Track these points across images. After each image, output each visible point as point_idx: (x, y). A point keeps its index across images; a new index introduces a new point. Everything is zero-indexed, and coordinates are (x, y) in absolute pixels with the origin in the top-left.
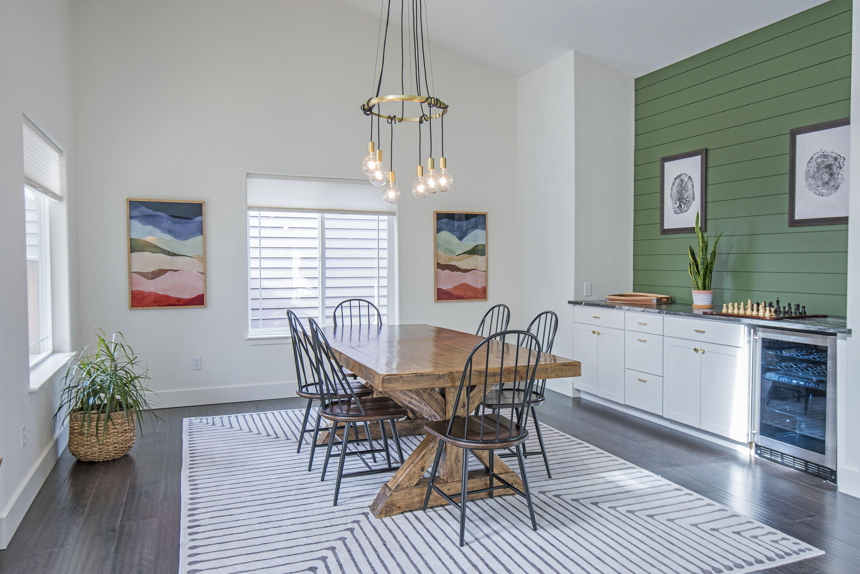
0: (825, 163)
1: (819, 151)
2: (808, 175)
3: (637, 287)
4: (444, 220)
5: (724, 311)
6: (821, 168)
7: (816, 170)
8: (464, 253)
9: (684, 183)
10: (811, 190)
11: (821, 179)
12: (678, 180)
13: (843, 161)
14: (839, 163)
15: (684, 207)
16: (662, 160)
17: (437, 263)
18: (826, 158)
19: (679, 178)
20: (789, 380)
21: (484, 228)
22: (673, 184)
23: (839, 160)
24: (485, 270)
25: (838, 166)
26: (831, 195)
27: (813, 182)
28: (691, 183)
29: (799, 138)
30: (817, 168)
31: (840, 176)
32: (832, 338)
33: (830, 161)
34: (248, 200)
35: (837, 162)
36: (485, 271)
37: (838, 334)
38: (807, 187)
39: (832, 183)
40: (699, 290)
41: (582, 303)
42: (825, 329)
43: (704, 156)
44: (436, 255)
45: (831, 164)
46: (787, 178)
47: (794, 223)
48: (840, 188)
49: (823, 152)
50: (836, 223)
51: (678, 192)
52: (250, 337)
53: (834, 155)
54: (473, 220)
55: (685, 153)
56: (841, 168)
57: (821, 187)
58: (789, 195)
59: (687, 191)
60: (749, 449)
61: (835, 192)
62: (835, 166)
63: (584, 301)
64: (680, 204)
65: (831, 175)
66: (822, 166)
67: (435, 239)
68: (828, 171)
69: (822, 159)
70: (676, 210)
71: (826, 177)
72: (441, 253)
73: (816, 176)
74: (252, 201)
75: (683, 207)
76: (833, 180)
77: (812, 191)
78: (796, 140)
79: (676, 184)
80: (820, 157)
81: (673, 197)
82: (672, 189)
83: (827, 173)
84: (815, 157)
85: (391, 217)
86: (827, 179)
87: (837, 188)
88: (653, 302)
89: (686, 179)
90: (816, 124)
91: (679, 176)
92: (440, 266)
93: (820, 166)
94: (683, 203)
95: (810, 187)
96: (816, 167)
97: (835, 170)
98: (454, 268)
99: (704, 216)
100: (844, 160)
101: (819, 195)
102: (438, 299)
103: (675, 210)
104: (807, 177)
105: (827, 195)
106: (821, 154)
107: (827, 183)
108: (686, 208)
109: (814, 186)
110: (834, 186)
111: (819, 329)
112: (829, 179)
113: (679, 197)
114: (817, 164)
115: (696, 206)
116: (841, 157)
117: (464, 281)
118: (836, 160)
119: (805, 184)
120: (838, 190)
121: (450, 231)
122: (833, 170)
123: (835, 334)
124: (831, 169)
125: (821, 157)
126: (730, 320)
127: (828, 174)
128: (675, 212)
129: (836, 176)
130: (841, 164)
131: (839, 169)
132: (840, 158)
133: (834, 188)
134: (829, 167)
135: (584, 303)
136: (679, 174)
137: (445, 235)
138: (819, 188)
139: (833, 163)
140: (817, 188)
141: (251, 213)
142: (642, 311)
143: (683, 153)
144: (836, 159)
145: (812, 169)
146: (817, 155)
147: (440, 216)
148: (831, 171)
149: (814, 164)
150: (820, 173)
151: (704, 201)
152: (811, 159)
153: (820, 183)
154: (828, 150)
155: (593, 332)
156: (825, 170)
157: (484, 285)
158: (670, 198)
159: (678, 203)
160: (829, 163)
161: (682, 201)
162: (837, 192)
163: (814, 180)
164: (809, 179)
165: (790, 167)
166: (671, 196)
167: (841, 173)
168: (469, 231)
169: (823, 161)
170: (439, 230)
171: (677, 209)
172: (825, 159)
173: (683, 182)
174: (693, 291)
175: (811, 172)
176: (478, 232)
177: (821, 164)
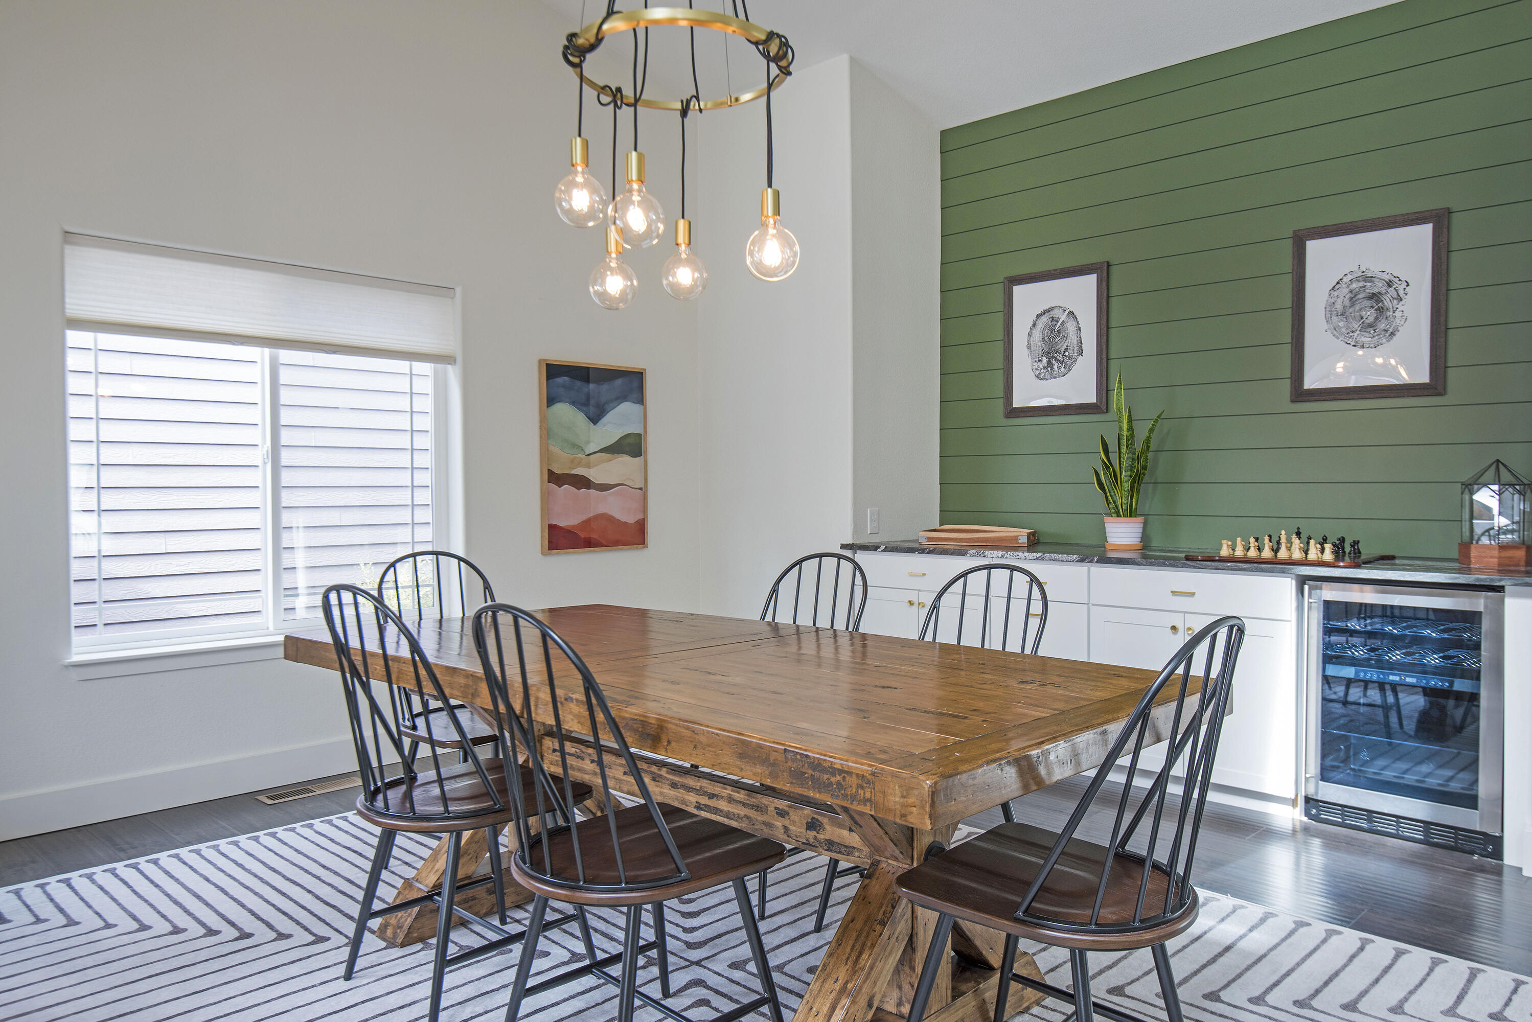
0: (1368, 291)
1: (1355, 268)
2: (1331, 312)
3: (946, 516)
4: (559, 380)
5: (1225, 552)
6: (1359, 299)
7: (1347, 303)
8: (601, 451)
9: (1059, 324)
10: (1338, 338)
11: (1358, 318)
12: (1044, 319)
13: (1405, 287)
14: (1397, 291)
15: (1059, 368)
16: (1007, 283)
17: (549, 470)
18: (1370, 281)
19: (1047, 314)
20: (1381, 676)
21: (641, 401)
22: (1034, 325)
23: (1397, 285)
24: (642, 486)
25: (1395, 295)
26: (1380, 346)
27: (1341, 324)
28: (1075, 323)
29: (1312, 246)
30: (1351, 299)
31: (1398, 314)
32: (1490, 596)
33: (1379, 287)
34: (67, 300)
35: (1392, 289)
36: (641, 489)
37: (1507, 588)
38: (1329, 332)
39: (1382, 326)
40: (1119, 516)
41: (879, 547)
42: (1492, 580)
43: (1105, 274)
44: (546, 455)
45: (1379, 293)
46: (1287, 317)
47: (1300, 395)
48: (1398, 334)
49: (1363, 272)
50: (1392, 395)
51: (1044, 339)
52: (76, 658)
53: (1387, 277)
54: (619, 382)
55: (1061, 269)
56: (1401, 300)
57: (1358, 332)
58: (1292, 346)
59: (1065, 338)
60: (1292, 808)
61: (1388, 341)
62: (1389, 295)
63: (883, 543)
64: (1049, 363)
65: (1381, 310)
66: (1361, 296)
67: (543, 420)
68: (1375, 305)
69: (1361, 284)
70: (1040, 374)
71: (1370, 315)
72: (555, 449)
73: (1347, 313)
74: (75, 306)
75: (1055, 367)
76: (1383, 321)
77: (1341, 339)
78: (1305, 250)
79: (1040, 325)
80: (1357, 279)
81: (1032, 348)
82: (1030, 335)
83: (1372, 307)
84: (1346, 280)
85: (439, 366)
86: (1371, 319)
87: (1392, 334)
88: (1020, 541)
89: (1063, 317)
90: (1348, 223)
91: (1049, 311)
92: (555, 478)
93: (1355, 296)
94: (1057, 360)
95: (1335, 332)
96: (1347, 297)
97: (1387, 303)
98: (582, 482)
99: (1104, 384)
100: (1408, 285)
101: (1354, 346)
102: (550, 548)
103: (1037, 372)
104: (1328, 315)
105: (1372, 345)
106: (1360, 274)
107: (1370, 326)
108: (1062, 369)
109: (1344, 330)
110: (1386, 331)
111: (1478, 580)
112: (1376, 318)
113: (1046, 349)
114: (1351, 292)
115: (1087, 365)
116: (1400, 280)
117: (601, 509)
118: (1390, 286)
119: (1326, 326)
120: (1395, 338)
121: (573, 403)
122: (1383, 303)
123: (1501, 589)
124: (1379, 301)
125: (1359, 281)
126: (1262, 570)
127: (1372, 310)
128: (1038, 377)
129: (1390, 313)
130: (1401, 293)
131: (1395, 301)
132: (1400, 283)
133: (1387, 335)
134: (1375, 297)
135: (883, 547)
136: (1046, 307)
137: (564, 411)
138: (1356, 334)
139: (1383, 290)
140: (1351, 334)
141: (74, 337)
142: (1037, 559)
143: (1056, 270)
144: (1389, 284)
145: (1339, 301)
146: (1350, 277)
147: (553, 371)
148: (1380, 305)
149: (1344, 291)
150: (1357, 307)
151: (1104, 356)
152: (1338, 283)
153: (1356, 325)
154: (1374, 268)
155: (911, 603)
156: (1368, 303)
157: (640, 516)
158: (1026, 351)
159: (1045, 360)
160: (1376, 290)
161: (1053, 357)
162: (1392, 342)
163: (1345, 320)
164: (1334, 318)
165: (1293, 296)
166: (1029, 347)
167: (1401, 308)
168: (611, 405)
169: (1364, 287)
170: (551, 401)
171: (1042, 371)
172: (1368, 284)
173: (1057, 322)
174: (1107, 519)
175: (1339, 306)
176: (626, 408)
177: (1358, 293)
